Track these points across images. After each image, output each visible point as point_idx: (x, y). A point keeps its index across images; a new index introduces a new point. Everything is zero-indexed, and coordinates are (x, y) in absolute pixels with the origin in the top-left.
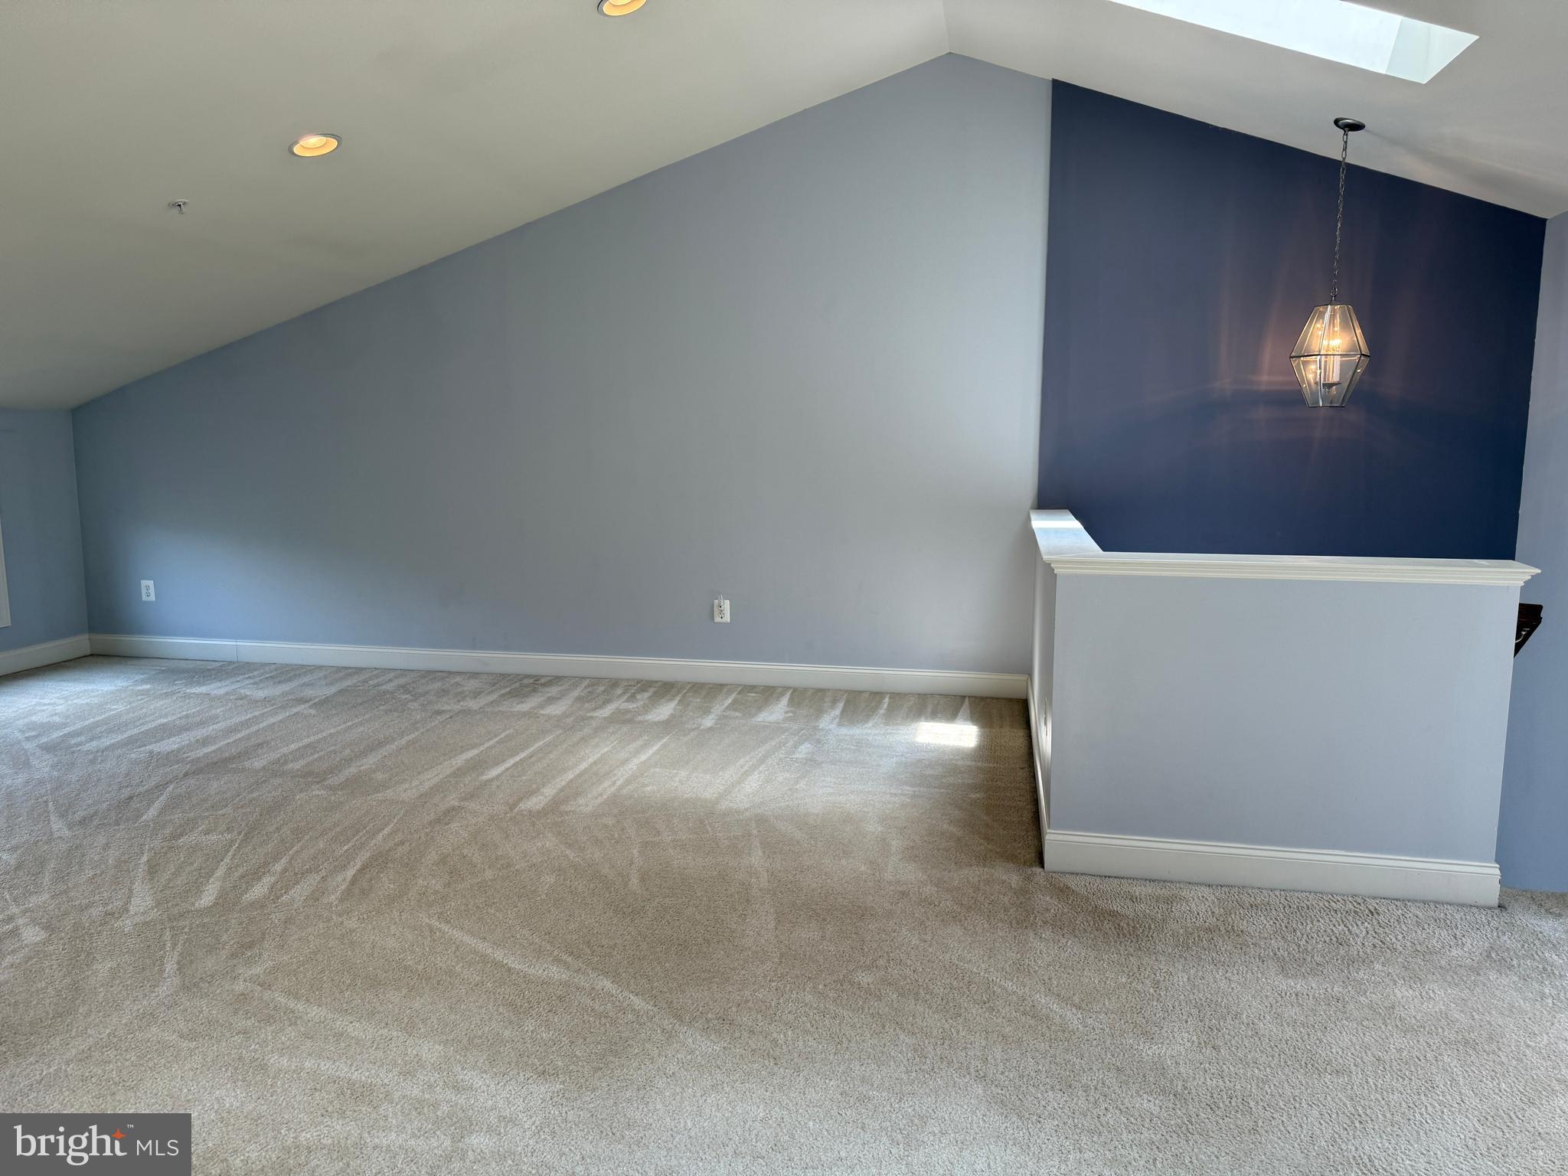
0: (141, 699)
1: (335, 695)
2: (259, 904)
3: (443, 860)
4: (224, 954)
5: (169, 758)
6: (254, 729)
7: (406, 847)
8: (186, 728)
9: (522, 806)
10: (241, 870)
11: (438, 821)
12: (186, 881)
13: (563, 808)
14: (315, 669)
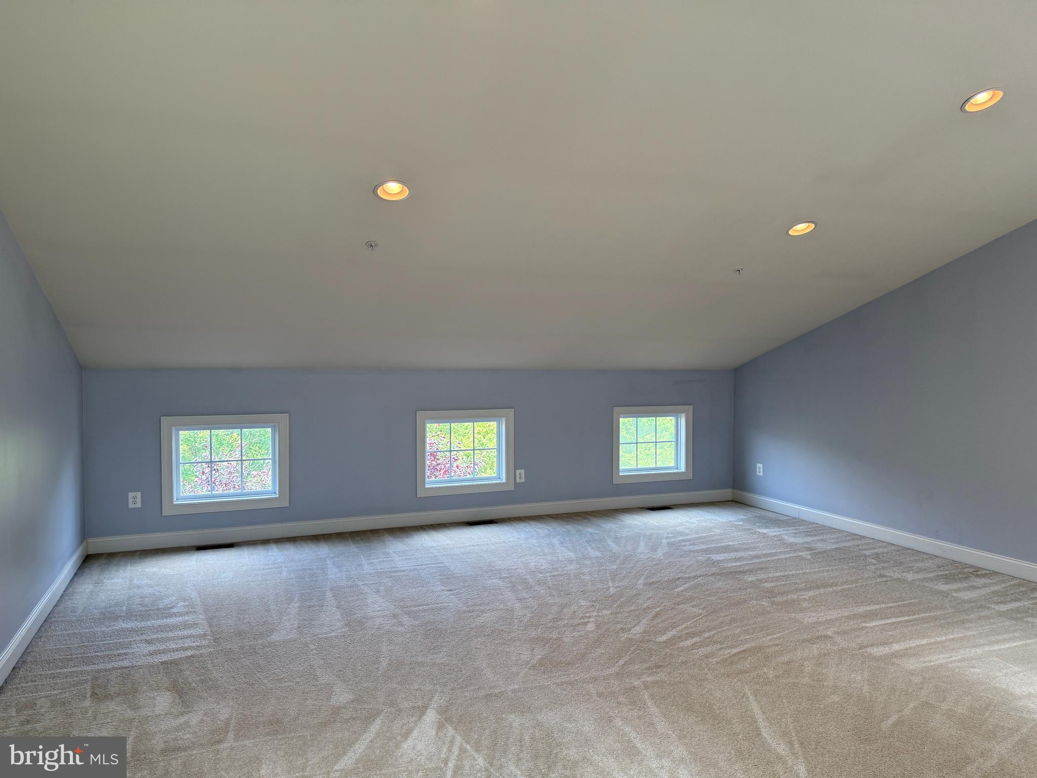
0: (731, 530)
1: (833, 550)
2: (682, 649)
3: (788, 663)
4: (645, 665)
5: (714, 563)
6: (769, 559)
7: (777, 648)
8: (737, 550)
9: (869, 650)
10: (690, 630)
11: (808, 641)
12: (663, 626)
13: (895, 660)
14: (837, 531)
